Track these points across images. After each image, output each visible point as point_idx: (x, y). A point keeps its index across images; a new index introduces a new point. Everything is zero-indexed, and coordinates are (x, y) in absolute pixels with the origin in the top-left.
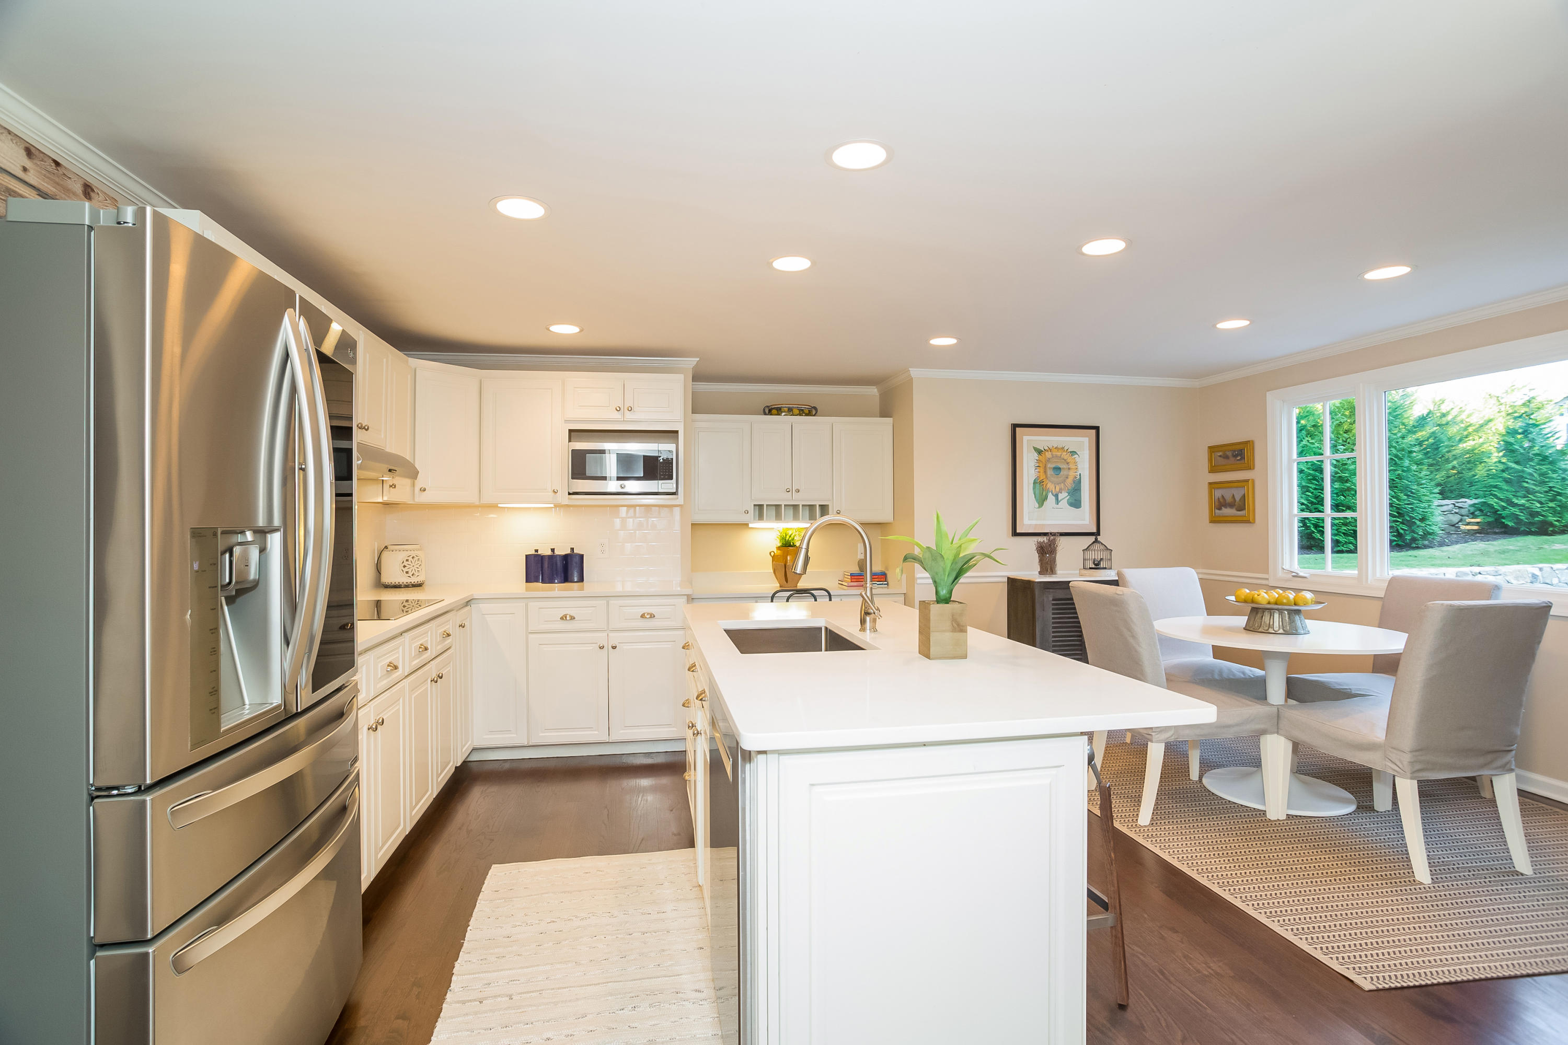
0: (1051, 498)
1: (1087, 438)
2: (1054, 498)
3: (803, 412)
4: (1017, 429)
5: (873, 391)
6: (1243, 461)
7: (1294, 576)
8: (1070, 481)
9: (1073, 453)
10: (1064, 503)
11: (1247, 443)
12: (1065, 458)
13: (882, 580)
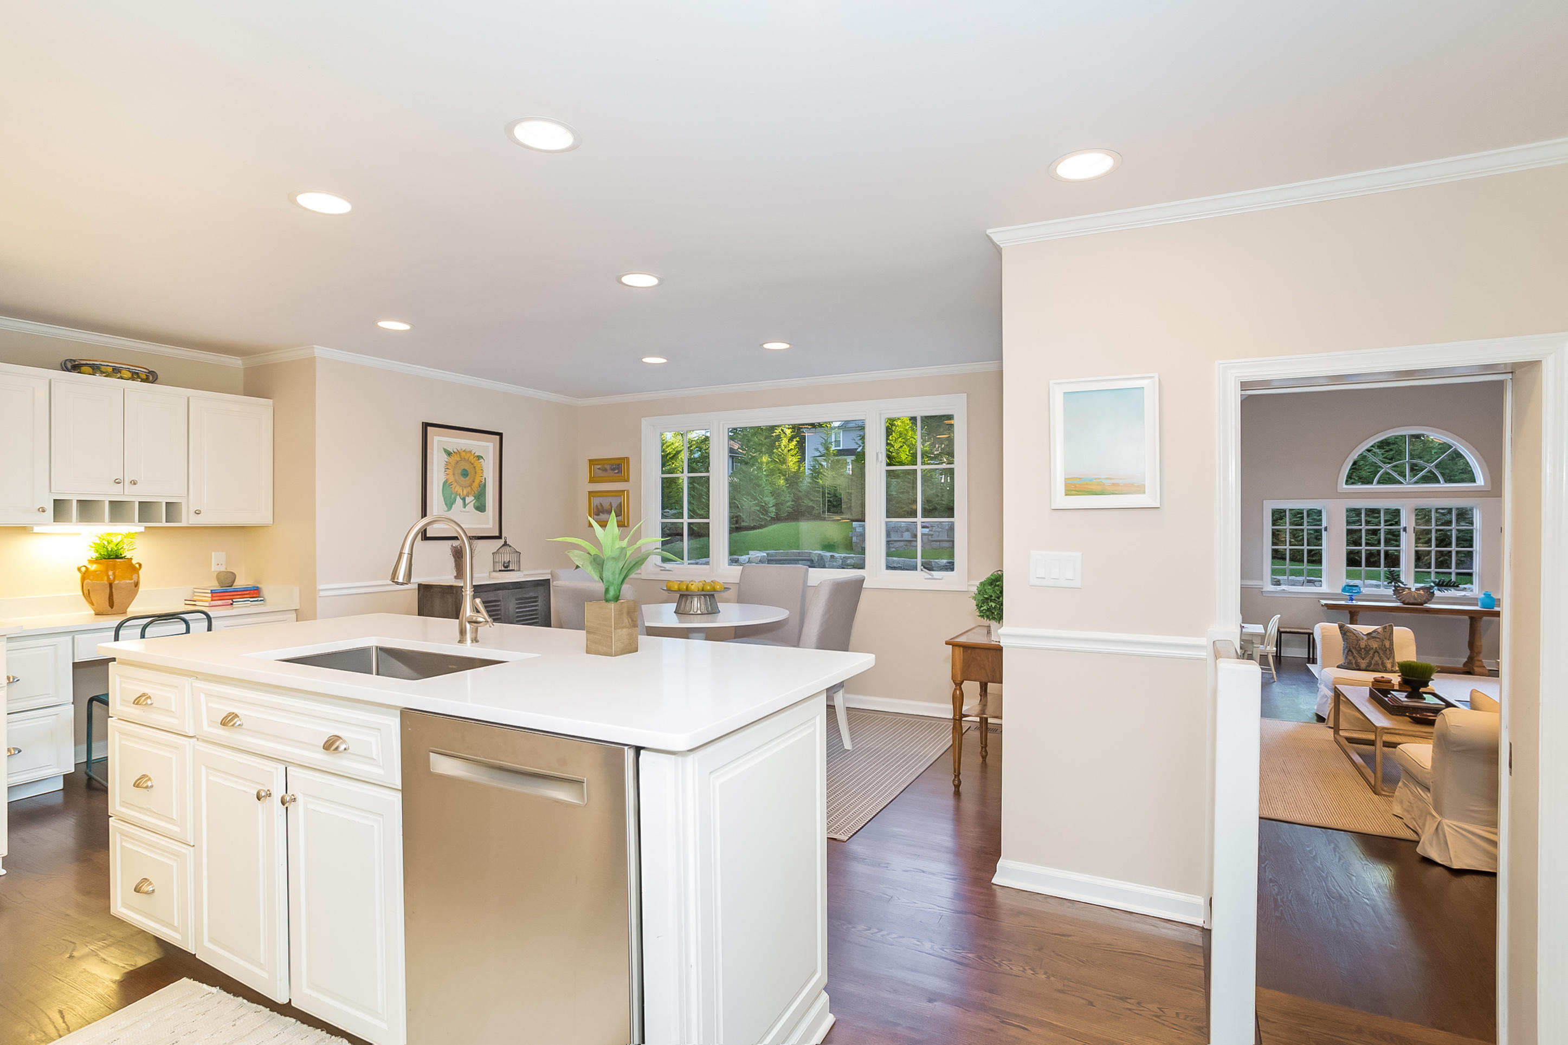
0: (459, 501)
1: (492, 444)
2: (462, 501)
3: (139, 377)
4: (429, 428)
5: (237, 362)
6: (620, 474)
7: (661, 570)
8: (476, 484)
9: (479, 457)
10: (471, 507)
11: (624, 459)
12: (472, 462)
13: (255, 596)
